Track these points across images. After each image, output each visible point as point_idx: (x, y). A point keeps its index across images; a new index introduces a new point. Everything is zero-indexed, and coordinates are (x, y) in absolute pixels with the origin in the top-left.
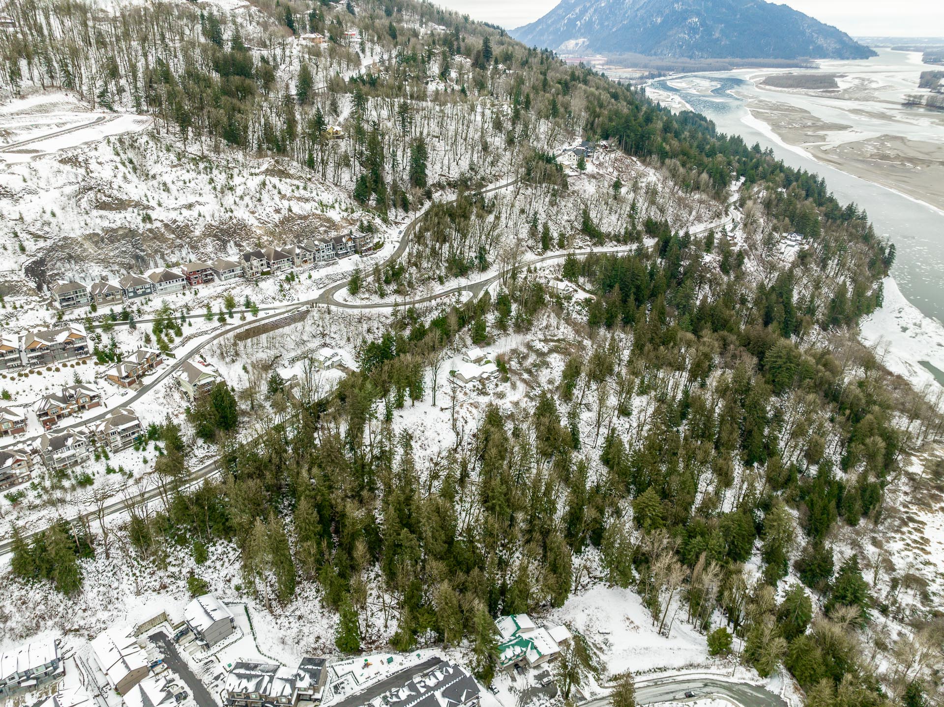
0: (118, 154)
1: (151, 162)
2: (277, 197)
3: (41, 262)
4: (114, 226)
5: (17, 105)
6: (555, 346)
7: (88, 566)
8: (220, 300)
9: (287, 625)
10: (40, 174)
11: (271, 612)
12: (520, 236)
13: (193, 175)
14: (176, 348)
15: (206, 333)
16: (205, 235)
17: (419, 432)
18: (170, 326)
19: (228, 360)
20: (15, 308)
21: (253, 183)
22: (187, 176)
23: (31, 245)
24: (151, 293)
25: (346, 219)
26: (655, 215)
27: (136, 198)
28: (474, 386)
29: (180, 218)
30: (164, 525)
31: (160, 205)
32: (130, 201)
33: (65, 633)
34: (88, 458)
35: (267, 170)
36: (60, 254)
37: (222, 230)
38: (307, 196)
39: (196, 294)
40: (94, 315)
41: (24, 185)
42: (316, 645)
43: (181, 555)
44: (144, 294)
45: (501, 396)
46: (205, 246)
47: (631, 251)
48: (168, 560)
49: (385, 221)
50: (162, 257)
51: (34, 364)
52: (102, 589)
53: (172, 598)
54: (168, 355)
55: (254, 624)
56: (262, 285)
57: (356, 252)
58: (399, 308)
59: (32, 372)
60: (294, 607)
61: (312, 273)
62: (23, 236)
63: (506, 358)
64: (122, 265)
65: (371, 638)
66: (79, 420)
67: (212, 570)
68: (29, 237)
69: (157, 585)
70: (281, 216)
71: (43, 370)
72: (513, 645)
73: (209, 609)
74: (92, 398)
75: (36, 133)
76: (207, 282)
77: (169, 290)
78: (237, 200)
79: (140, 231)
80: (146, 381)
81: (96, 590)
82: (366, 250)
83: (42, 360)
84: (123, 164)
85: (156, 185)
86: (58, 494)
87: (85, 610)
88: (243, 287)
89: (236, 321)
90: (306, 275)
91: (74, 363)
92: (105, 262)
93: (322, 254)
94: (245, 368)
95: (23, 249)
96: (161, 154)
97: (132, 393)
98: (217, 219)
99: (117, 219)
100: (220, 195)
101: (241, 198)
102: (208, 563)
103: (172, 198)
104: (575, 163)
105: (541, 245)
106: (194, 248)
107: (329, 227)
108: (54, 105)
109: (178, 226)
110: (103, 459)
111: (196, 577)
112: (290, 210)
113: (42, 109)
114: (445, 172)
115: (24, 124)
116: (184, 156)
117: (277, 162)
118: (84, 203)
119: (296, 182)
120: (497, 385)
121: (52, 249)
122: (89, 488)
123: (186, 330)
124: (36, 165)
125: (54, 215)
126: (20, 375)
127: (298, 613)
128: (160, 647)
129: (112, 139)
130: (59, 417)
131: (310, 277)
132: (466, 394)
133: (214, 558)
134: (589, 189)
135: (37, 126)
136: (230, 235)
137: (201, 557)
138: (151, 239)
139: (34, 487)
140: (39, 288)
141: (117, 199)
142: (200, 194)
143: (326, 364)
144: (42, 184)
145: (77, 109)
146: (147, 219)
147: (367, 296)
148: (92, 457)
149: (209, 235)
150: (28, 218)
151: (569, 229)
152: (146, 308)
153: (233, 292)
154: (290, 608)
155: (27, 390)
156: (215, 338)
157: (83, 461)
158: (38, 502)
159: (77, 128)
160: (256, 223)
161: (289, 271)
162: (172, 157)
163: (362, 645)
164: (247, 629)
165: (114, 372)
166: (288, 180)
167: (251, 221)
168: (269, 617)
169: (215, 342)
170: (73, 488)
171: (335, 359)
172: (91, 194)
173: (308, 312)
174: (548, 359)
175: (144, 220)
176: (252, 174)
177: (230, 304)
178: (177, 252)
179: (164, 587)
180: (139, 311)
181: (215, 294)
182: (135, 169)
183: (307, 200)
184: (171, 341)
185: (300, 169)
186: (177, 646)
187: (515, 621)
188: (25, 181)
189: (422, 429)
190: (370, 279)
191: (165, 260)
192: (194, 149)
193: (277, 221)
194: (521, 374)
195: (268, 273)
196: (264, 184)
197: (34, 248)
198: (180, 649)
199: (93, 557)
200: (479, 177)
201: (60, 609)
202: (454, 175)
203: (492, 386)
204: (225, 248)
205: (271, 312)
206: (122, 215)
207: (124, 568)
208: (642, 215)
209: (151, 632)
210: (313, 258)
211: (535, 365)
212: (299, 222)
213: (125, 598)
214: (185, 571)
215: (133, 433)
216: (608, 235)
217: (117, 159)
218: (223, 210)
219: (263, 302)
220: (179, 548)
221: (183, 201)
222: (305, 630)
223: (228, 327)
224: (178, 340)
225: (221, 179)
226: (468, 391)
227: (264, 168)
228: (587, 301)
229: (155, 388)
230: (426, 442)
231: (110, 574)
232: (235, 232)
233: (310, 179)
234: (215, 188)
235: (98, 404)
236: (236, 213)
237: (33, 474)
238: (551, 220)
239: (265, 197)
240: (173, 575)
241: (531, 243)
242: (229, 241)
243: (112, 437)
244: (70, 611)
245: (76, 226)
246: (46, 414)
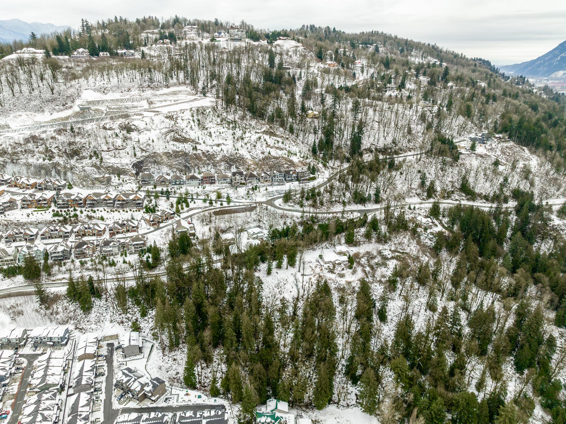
0: (193, 116)
1: (208, 122)
2: (264, 146)
3: (142, 162)
4: (178, 150)
5: (165, 90)
6: (398, 256)
7: (97, 302)
8: (215, 193)
9: (167, 361)
10: (154, 122)
11: (163, 352)
12: (413, 186)
13: (226, 129)
14: (184, 212)
15: (201, 208)
16: (221, 160)
17: (282, 284)
18: (186, 201)
19: (205, 223)
20: (123, 181)
21: (254, 137)
22: (222, 130)
23: (139, 154)
24: (183, 184)
25: (302, 162)
26: (524, 186)
27: (193, 138)
28: (328, 267)
29: (211, 150)
30: (133, 293)
31: (204, 143)
32: (190, 139)
33: (76, 329)
34: (118, 254)
35: (264, 131)
36: (151, 160)
37: (230, 159)
38: (282, 147)
39: (204, 188)
40: (154, 190)
41: (145, 126)
42: (175, 377)
43: (136, 310)
44: (180, 184)
45: (342, 276)
46: (220, 166)
47: (491, 207)
48: (129, 310)
49: (325, 166)
50: (198, 168)
51: (119, 207)
52: (98, 314)
53: (124, 329)
54: (178, 215)
55: (152, 354)
56: (239, 189)
57: (297, 180)
58: (305, 214)
59: (116, 210)
60: (175, 354)
61: (268, 188)
62: (137, 149)
63: (361, 255)
64: (178, 169)
65: (204, 384)
66: (124, 236)
67: (146, 322)
68: (140, 150)
69: (120, 320)
70: (264, 156)
71: (121, 210)
72: (267, 416)
73: (132, 338)
74: (133, 227)
75: (164, 104)
76: (212, 183)
77: (192, 184)
78: (243, 145)
79: (190, 154)
80: (161, 225)
81: (95, 314)
82: (303, 180)
83: (122, 206)
84: (194, 121)
85: (206, 133)
86: (100, 267)
87: (88, 321)
88: (229, 189)
89: (218, 205)
90: (265, 188)
91: (135, 210)
92: (170, 166)
93: (276, 178)
94: (210, 229)
95: (135, 155)
96: (214, 118)
97: (152, 229)
98: (229, 153)
99: (180, 147)
100: (235, 141)
101: (246, 144)
102: (146, 318)
103: (211, 140)
104: (470, 145)
105: (425, 194)
106: (215, 166)
107: (290, 165)
108: (180, 91)
109: (209, 154)
110: (124, 256)
111: (138, 323)
112: (269, 153)
113: (174, 93)
114: (375, 143)
115: (161, 99)
116: (225, 120)
117: (271, 127)
118: (168, 138)
119: (279, 139)
120: (343, 269)
121: (148, 157)
122: (113, 267)
123: (192, 205)
124: (155, 118)
125: (153, 141)
126: (111, 211)
127: (175, 357)
128: (108, 349)
129: (193, 109)
130: (118, 233)
131: (266, 189)
132: (322, 270)
133: (149, 316)
134: (474, 162)
135: (165, 101)
136: (234, 162)
137: (144, 314)
138: (195, 159)
139: (92, 260)
140: (137, 174)
141: (183, 137)
142: (226, 140)
143: (254, 236)
144: (154, 127)
145: (189, 94)
146: (195, 149)
147: (292, 204)
148: (120, 254)
149: (223, 161)
150: (141, 142)
151: (450, 187)
152: (178, 191)
153: (222, 191)
154: (173, 353)
155: (112, 218)
156: (203, 211)
157: (116, 255)
158: (91, 267)
159: (183, 102)
160: (250, 158)
161: (255, 185)
162: (219, 120)
163: (198, 386)
164: (146, 355)
165: (148, 218)
166: (274, 138)
167: (247, 156)
168: (161, 354)
169: (202, 214)
170: (107, 266)
171: (259, 235)
172: (172, 133)
173: (256, 207)
174: (388, 262)
175: (193, 149)
176: (256, 133)
177: (219, 196)
178: (206, 167)
179: (122, 322)
180: (175, 192)
181: (213, 190)
182: (199, 124)
183: (282, 149)
184: (182, 209)
185: (283, 132)
186: (115, 352)
187: (277, 403)
188: (146, 124)
189: (285, 282)
190: (298, 196)
191: (199, 170)
192: (231, 117)
193: (261, 158)
194: (365, 267)
195: (244, 184)
196: (260, 138)
197: (140, 155)
198: (115, 353)
199: (101, 299)
200: (397, 148)
201: (79, 317)
202: (381, 145)
203: (339, 269)
204: (230, 168)
205: (237, 204)
206: (183, 145)
207: (111, 308)
208: (514, 185)
209: (109, 342)
210: (271, 180)
211: (377, 264)
212: (273, 160)
213: (106, 322)
214: (134, 318)
215: (141, 247)
216: (480, 195)
217: (191, 118)
218: (234, 149)
219: (236, 198)
220: (136, 306)
221: (216, 142)
222: (174, 367)
223: (212, 207)
224: (186, 209)
225: (239, 133)
226: (323, 269)
227: (262, 130)
228: (440, 234)
229: (163, 229)
230: (283, 290)
231: (104, 309)
232: (237, 161)
233: (287, 138)
234: (234, 138)
235: (135, 231)
236: (240, 152)
237: (94, 255)
238: (439, 179)
239: (258, 145)
240: (128, 318)
241: (419, 191)
242: (233, 165)
243: (130, 247)
244: (82, 320)
245: (161, 148)
246: (112, 230)
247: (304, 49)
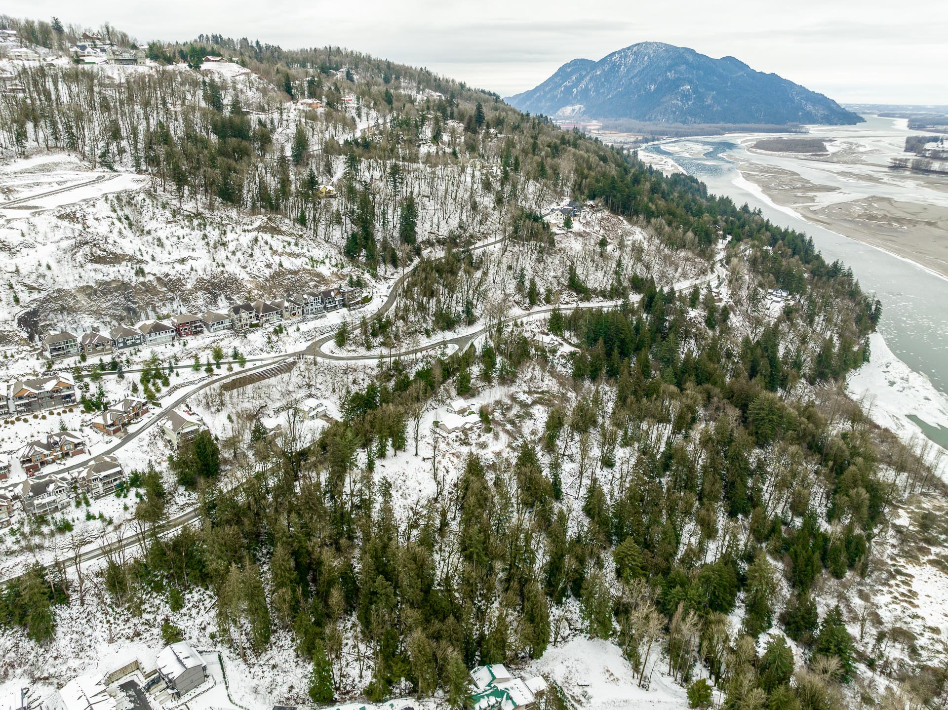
0: (115, 211)
1: (146, 219)
2: (268, 253)
3: (34, 313)
4: (107, 279)
5: (21, 164)
6: (539, 398)
7: (62, 613)
8: (208, 351)
9: (261, 674)
10: (39, 229)
11: (245, 661)
12: (508, 291)
13: (187, 231)
14: (163, 397)
15: (193, 383)
16: (196, 289)
17: (400, 481)
18: (158, 375)
19: (213, 409)
20: (6, 357)
21: (246, 239)
22: (181, 232)
23: (25, 297)
24: (140, 344)
25: (336, 274)
26: (641, 271)
27: (130, 252)
28: (457, 437)
29: (172, 272)
30: (140, 571)
31: (153, 259)
32: (124, 255)
33: (34, 682)
34: (69, 504)
35: (260, 227)
36: (53, 305)
37: (213, 283)
38: (298, 252)
39: (185, 345)
40: (83, 364)
41: (22, 239)
42: (289, 695)
43: (157, 602)
44: (134, 344)
45: (483, 446)
46: (195, 299)
47: (616, 306)
48: (143, 607)
49: (374, 276)
50: (154, 310)
51: (21, 412)
52: (75, 636)
53: (145, 646)
54: (154, 404)
55: (227, 673)
56: (250, 336)
57: (344, 306)
58: (385, 360)
59: (18, 420)
60: (269, 656)
61: (300, 325)
62: (18, 288)
63: (490, 409)
64: (113, 316)
65: (345, 688)
66: (62, 467)
67: (187, 617)
68: (24, 288)
69: (131, 632)
70: (272, 271)
71: (30, 417)
72: (488, 696)
73: (181, 657)
74: (76, 445)
75: (37, 191)
76: (196, 333)
77: (158, 341)
78: (229, 255)
79: (133, 284)
80: (131, 429)
81: (68, 637)
82: (354, 304)
83: (30, 407)
84: (120, 220)
85: (151, 240)
86: (36, 540)
87: (56, 658)
88: (231, 339)
89: (223, 371)
90: (294, 327)
91: (60, 411)
92: (97, 314)
93: (311, 308)
94: (229, 418)
95: (17, 300)
96: (157, 211)
97: (116, 441)
98: (209, 273)
99: (110, 272)
100: (212, 251)
101: (234, 253)
102: (184, 610)
103: (166, 253)
104: (562, 221)
105: (527, 301)
106: (185, 300)
107: (319, 282)
108: (57, 164)
109: (171, 280)
110: (84, 505)
111: (171, 624)
112: (281, 265)
113: (45, 169)
114: (435, 230)
115: (26, 182)
116: (179, 213)
117: (270, 219)
118: (79, 257)
119: (288, 239)
120: (479, 436)
121: (46, 300)
122: (68, 534)
123: (173, 380)
124: (35, 220)
125: (49, 268)
126: (6, 422)
127: (272, 662)
128: (130, 696)
129: (110, 197)
130: (43, 464)
131: (298, 329)
132: (448, 444)
133: (190, 606)
134: (576, 246)
135: (38, 184)
136: (221, 289)
137: (177, 605)
138: (144, 292)
139: (13, 532)
140: (31, 338)
141: (111, 253)
142: (193, 250)
143: (311, 415)
144: (40, 238)
145: (78, 168)
146: (140, 272)
147: (353, 348)
148: (73, 503)
149: (201, 289)
150: (24, 271)
151: (555, 285)
152: (135, 358)
153: (221, 344)
154: (264, 657)
155: (13, 438)
156: (201, 388)
157: (64, 507)
158: (16, 547)
159: (77, 186)
160: (247, 277)
161: (277, 324)
162: (168, 214)
163: (336, 696)
164: (219, 677)
165: (99, 420)
166: (280, 237)
167: (242, 275)
168: (243, 666)
169: (201, 392)
170: (52, 534)
171: (319, 409)
172: (87, 248)
173: (294, 363)
174: (531, 411)
175: (137, 274)
176: (244, 231)
177: (218, 355)
178: (168, 305)
179: (138, 634)
180: (128, 361)
181: (204, 345)
182: (131, 225)
183: (298, 256)
184: (158, 390)
185: (292, 226)
186: (147, 695)
187: (490, 671)
188: (23, 235)
189: (403, 478)
190: (357, 332)
191: (156, 313)
192: (189, 207)
193: (268, 275)
194: (505, 425)
195: (257, 325)
196: (256, 240)
197: (28, 299)
198: (150, 698)
199: (68, 604)
200: (468, 235)
201: (31, 657)
202: (444, 232)
203: (474, 436)
204: (216, 301)
205: (258, 363)
206: (116, 269)
207: (99, 615)
208: (629, 272)
209: (122, 681)
210: (302, 312)
211: (518, 416)
212: (289, 276)
213: (97, 646)
214: (159, 618)
215: (115, 480)
216: (594, 291)
217: (114, 215)
218: (215, 264)
219: (250, 353)
220: (155, 595)
221: (176, 255)
222: (279, 679)
223: (215, 378)
224: (165, 390)
225: (214, 235)
226: (450, 442)
227: (256, 225)
228: (572, 355)
229: (140, 436)
230: (407, 491)
231: (84, 621)
232: (226, 286)
233: (301, 236)
234: (208, 244)
235: (82, 452)
236: (227, 268)
237: (13, 520)
238: (538, 276)
239: (257, 252)
240: (147, 623)
241: (518, 298)
242: (220, 295)
243: (94, 484)
244: (41, 659)
245: (71, 279)
246: (30, 461)
247: (259, 78)
